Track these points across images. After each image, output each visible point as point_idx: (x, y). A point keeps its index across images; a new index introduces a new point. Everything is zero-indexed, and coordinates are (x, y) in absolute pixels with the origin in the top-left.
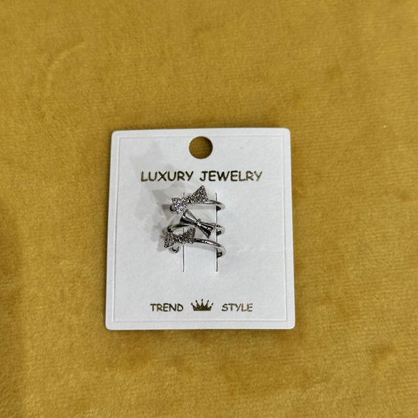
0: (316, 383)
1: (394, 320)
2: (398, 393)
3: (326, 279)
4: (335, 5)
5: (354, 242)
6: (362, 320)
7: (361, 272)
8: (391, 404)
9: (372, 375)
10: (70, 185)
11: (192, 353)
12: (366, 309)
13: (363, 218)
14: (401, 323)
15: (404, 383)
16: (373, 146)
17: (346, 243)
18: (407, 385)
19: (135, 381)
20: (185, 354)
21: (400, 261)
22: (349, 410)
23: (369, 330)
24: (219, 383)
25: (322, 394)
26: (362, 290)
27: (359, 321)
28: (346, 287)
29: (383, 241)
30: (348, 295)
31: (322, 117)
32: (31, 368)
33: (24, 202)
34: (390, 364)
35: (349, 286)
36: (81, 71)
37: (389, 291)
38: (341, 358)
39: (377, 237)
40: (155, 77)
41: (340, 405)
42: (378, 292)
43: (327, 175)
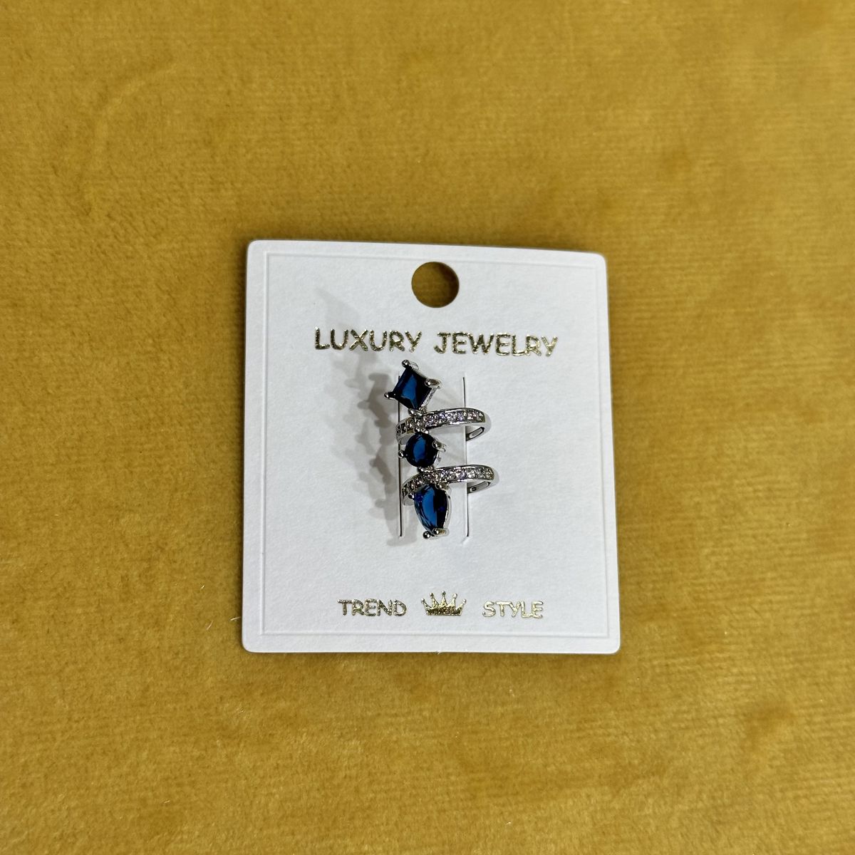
0: (638, 777)
1: (787, 656)
2: (797, 798)
3: (659, 570)
4: (678, 28)
5: (713, 498)
6: (727, 655)
7: (726, 558)
8: (783, 821)
9: (747, 762)
10: (142, 357)
11: (393, 712)
12: (736, 633)
13: (729, 452)
14: (801, 662)
15: (806, 780)
16: (748, 310)
17: (697, 499)
18: (813, 783)
19: (277, 767)
20: (379, 715)
21: (799, 540)
22: (702, 832)
23: (741, 674)
24: (449, 775)
25: (650, 801)
26: (728, 594)
27: (721, 656)
28: (697, 588)
29: (768, 498)
30: (701, 604)
31: (651, 249)
32: (58, 736)
33: (45, 388)
34: (780, 742)
35: (701, 585)
36: (169, 122)
37: (779, 598)
38: (687, 728)
39: (755, 491)
40: (321, 146)
41: (686, 822)
42: (759, 600)
43: (661, 364)
